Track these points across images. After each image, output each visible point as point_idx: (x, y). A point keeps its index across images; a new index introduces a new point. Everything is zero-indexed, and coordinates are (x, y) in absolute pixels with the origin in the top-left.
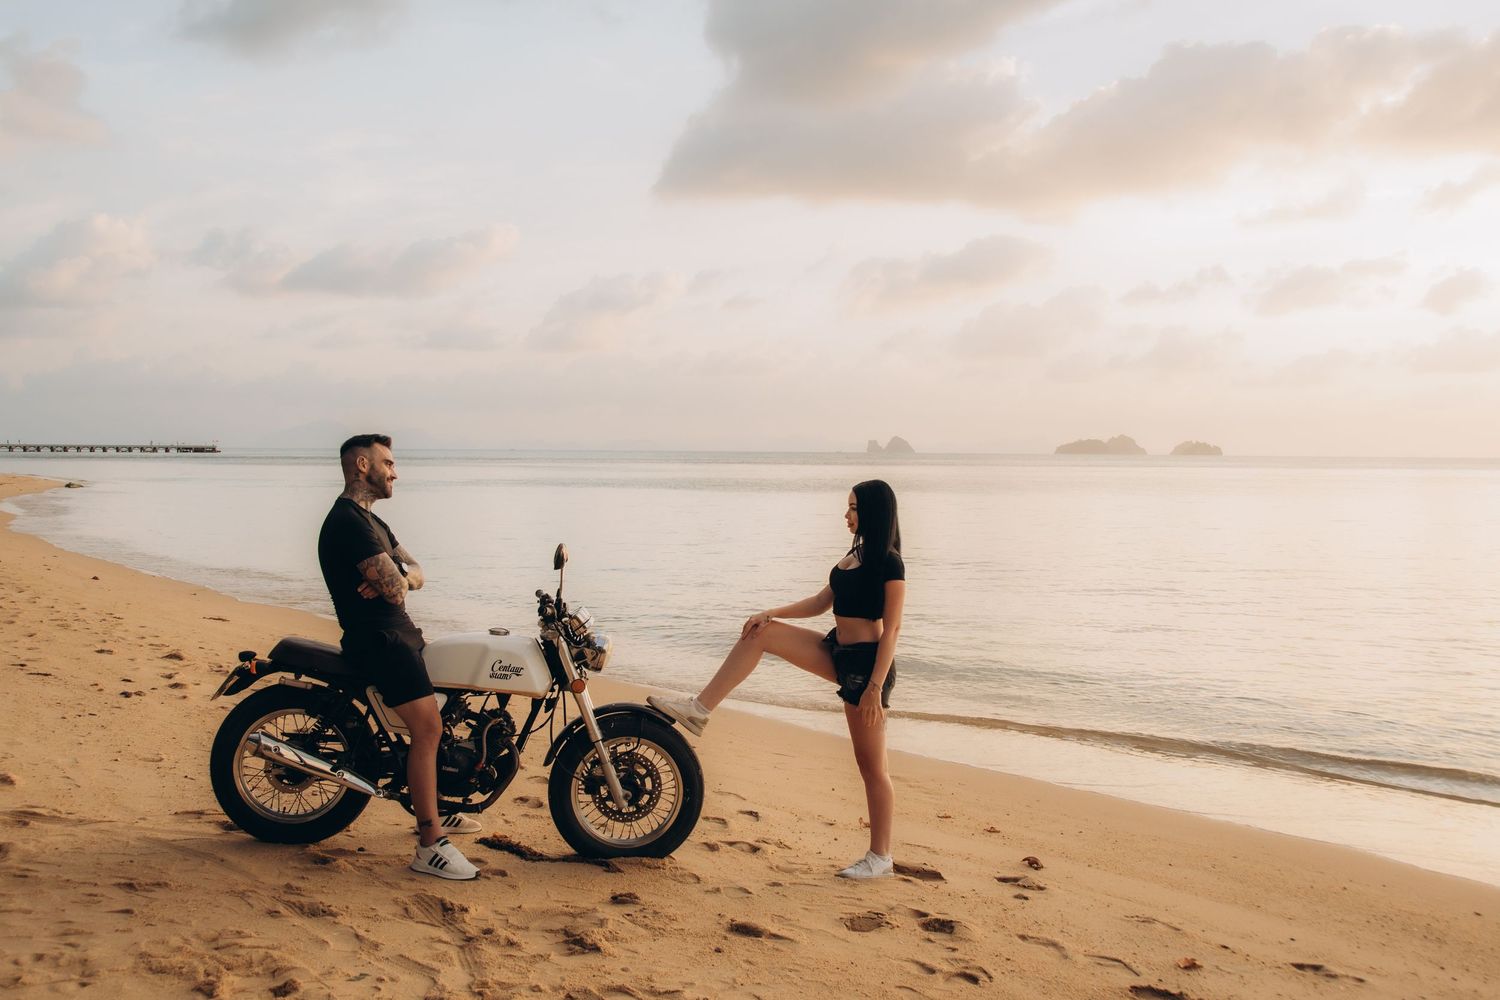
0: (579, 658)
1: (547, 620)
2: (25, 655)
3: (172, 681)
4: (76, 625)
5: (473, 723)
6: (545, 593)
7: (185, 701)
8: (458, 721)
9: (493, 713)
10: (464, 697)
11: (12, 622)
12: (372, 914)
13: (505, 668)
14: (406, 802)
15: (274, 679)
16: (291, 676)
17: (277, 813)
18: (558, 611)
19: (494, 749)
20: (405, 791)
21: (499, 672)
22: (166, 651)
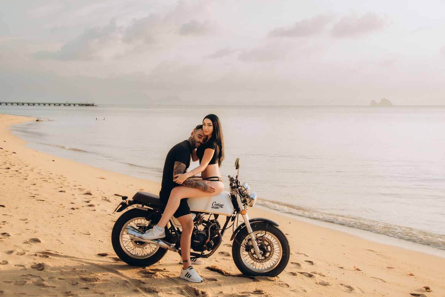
0: (244, 202)
1: (233, 188)
2: (34, 193)
3: (89, 204)
4: (50, 181)
5: (205, 224)
6: (231, 177)
7: (95, 212)
8: (200, 224)
9: (212, 221)
10: (202, 215)
11: (26, 179)
12: (170, 292)
13: (217, 205)
17: (135, 255)
18: (237, 184)
19: (213, 234)
20: (180, 249)
21: (215, 206)
22: (85, 192)
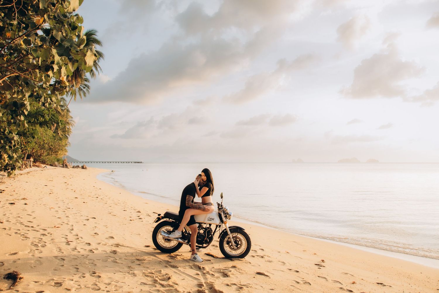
0: (226, 217)
1: (219, 209)
2: (111, 211)
3: (139, 218)
4: (118, 204)
5: (204, 230)
6: (218, 203)
7: (142, 222)
8: (201, 229)
9: (208, 228)
10: (202, 224)
11: (106, 203)
12: (185, 268)
13: (211, 219)
14: (190, 245)
15: (165, 219)
16: (168, 219)
17: (165, 247)
18: (222, 207)
19: (208, 235)
20: (190, 243)
21: (209, 219)
22: (137, 211)
